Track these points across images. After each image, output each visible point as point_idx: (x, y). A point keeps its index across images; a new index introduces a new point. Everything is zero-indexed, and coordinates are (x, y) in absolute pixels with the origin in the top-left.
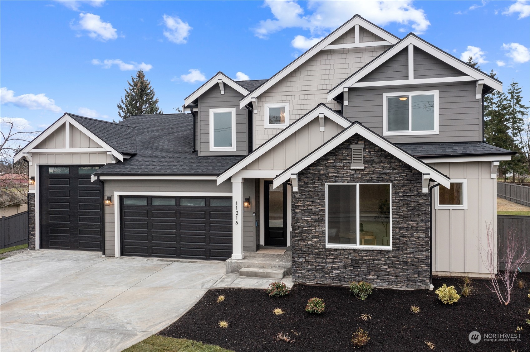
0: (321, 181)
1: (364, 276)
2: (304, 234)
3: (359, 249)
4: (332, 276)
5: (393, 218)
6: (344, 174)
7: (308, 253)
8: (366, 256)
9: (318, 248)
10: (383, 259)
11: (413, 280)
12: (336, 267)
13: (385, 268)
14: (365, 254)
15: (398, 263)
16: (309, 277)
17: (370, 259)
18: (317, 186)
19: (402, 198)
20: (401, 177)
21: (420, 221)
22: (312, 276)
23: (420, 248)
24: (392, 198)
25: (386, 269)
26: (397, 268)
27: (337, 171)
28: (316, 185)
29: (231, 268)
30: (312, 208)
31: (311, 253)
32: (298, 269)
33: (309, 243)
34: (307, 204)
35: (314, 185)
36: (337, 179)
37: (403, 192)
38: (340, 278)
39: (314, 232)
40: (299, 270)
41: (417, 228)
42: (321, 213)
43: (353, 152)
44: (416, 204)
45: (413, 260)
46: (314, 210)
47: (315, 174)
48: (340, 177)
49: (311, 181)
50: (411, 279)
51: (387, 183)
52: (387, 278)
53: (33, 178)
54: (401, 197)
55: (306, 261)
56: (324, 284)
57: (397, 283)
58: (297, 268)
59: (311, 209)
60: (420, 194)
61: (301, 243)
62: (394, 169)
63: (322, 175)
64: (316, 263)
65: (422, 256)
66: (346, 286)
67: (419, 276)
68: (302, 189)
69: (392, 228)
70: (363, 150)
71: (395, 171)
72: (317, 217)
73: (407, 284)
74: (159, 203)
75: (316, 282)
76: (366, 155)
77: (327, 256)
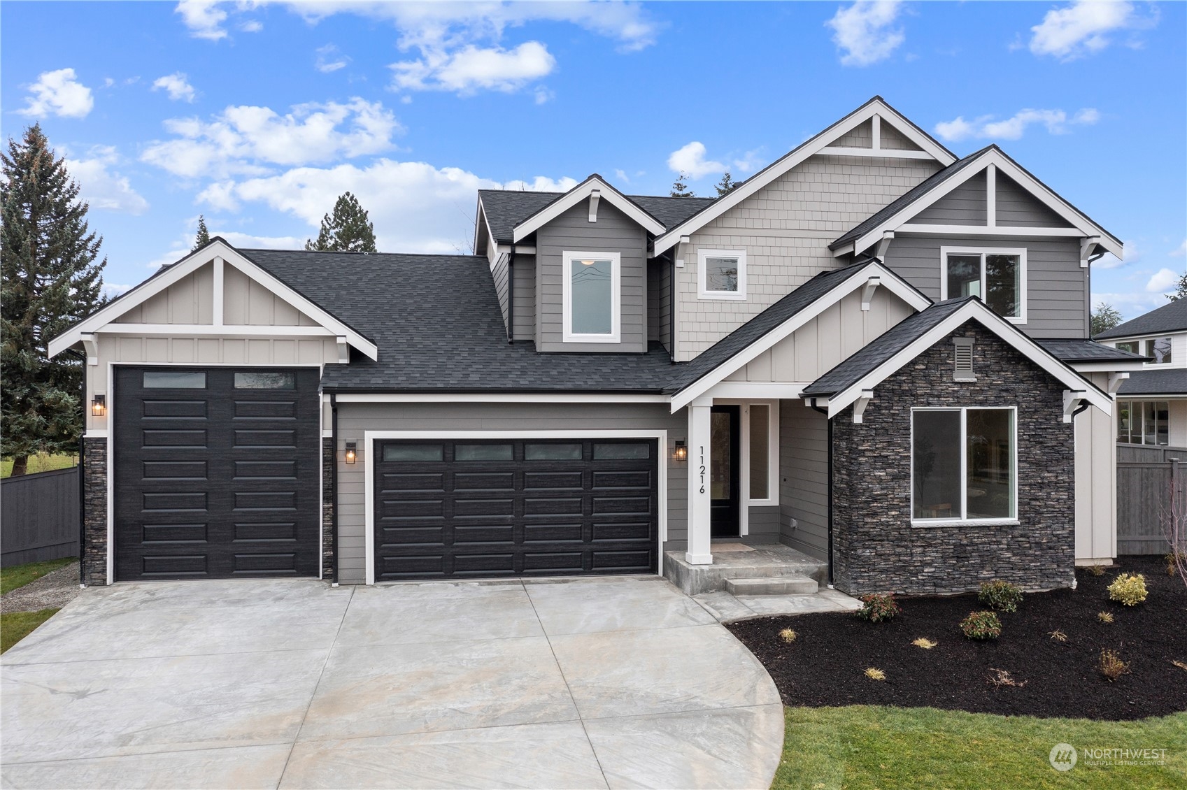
0: (904, 404)
1: (975, 574)
2: (873, 502)
3: (969, 525)
4: (922, 578)
5: (1019, 468)
6: (942, 390)
7: (880, 538)
8: (978, 538)
9: (898, 529)
10: (1004, 541)
11: (1051, 574)
12: (929, 562)
13: (1008, 556)
14: (976, 533)
15: (1027, 545)
16: (882, 583)
17: (985, 543)
18: (897, 412)
19: (1034, 433)
20: (1032, 397)
21: (1060, 472)
22: (887, 581)
23: (1060, 518)
24: (1018, 432)
25: (1009, 558)
26: (1026, 556)
27: (931, 383)
28: (895, 410)
30: (888, 454)
31: (885, 538)
32: (862, 570)
33: (882, 520)
34: (880, 446)
35: (892, 411)
36: (930, 399)
37: (1034, 423)
38: (935, 581)
39: (891, 498)
40: (865, 572)
41: (1056, 483)
42: (903, 463)
43: (956, 351)
44: (1054, 443)
45: (1051, 539)
46: (891, 457)
47: (893, 389)
48: (937, 396)
49: (887, 404)
50: (1047, 572)
51: (1010, 407)
52: (1010, 574)
53: (100, 399)
54: (1033, 430)
55: (876, 554)
56: (907, 595)
57: (1024, 581)
58: (861, 568)
59: (887, 456)
60: (1060, 425)
61: (869, 520)
62: (1022, 382)
63: (904, 393)
64: (893, 556)
65: (1064, 532)
66: (942, 594)
67: (1058, 566)
68: (870, 419)
69: (1019, 485)
70: (974, 348)
71: (1023, 386)
72: (895, 470)
73: (1042, 582)
75: (893, 593)
76: (977, 356)
77: (913, 541)
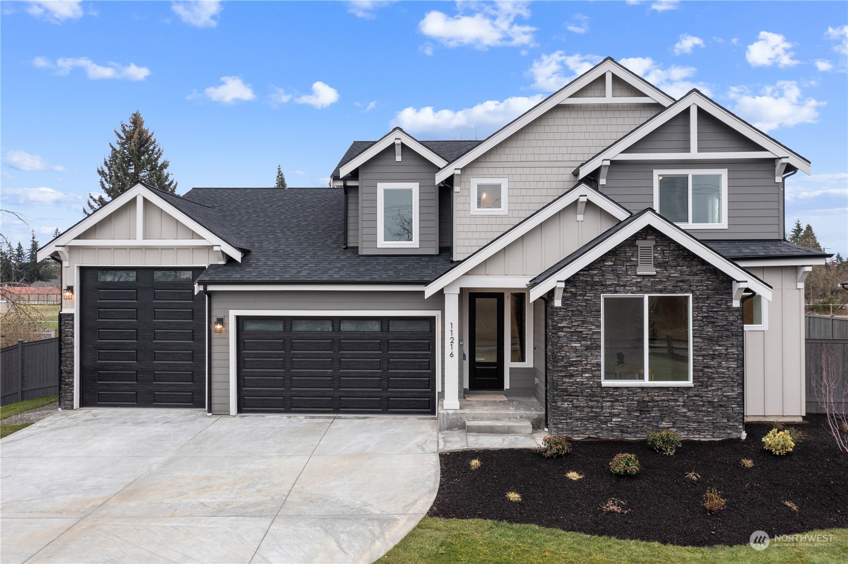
0: (595, 292)
1: (656, 424)
2: (570, 367)
3: (650, 386)
4: (610, 425)
5: (693, 342)
6: (627, 281)
7: (576, 394)
8: (658, 396)
9: (591, 387)
10: (681, 399)
11: (722, 426)
12: (617, 413)
13: (684, 411)
14: (656, 392)
15: (701, 403)
16: (577, 429)
17: (664, 400)
18: (590, 298)
19: (706, 315)
20: (705, 286)
21: (730, 346)
22: (582, 427)
23: (730, 383)
24: (693, 314)
25: (685, 413)
26: (700, 411)
27: (618, 276)
28: (588, 296)
29: (447, 422)
30: (582, 330)
31: (580, 394)
32: (561, 418)
33: (577, 380)
34: (575, 324)
35: (586, 298)
36: (618, 288)
37: (707, 306)
38: (622, 428)
39: (585, 364)
40: (564, 419)
41: (726, 355)
42: (595, 337)
43: (639, 251)
44: (725, 323)
45: (722, 399)
46: (585, 333)
47: (586, 281)
48: (622, 286)
49: (581, 292)
50: (719, 425)
51: (686, 295)
52: (686, 426)
53: (70, 289)
54: (706, 313)
55: (573, 406)
56: (599, 438)
57: (699, 431)
58: (560, 416)
59: (581, 332)
60: (730, 309)
61: (567, 380)
62: (696, 274)
63: (595, 283)
64: (587, 408)
65: (733, 394)
66: (629, 439)
67: (728, 420)
68: (568, 304)
69: (693, 356)
70: (654, 248)
71: (696, 278)
72: (589, 343)
73: (714, 432)
74: (305, 328)
75: (587, 436)
76: (657, 255)
77: (603, 397)
